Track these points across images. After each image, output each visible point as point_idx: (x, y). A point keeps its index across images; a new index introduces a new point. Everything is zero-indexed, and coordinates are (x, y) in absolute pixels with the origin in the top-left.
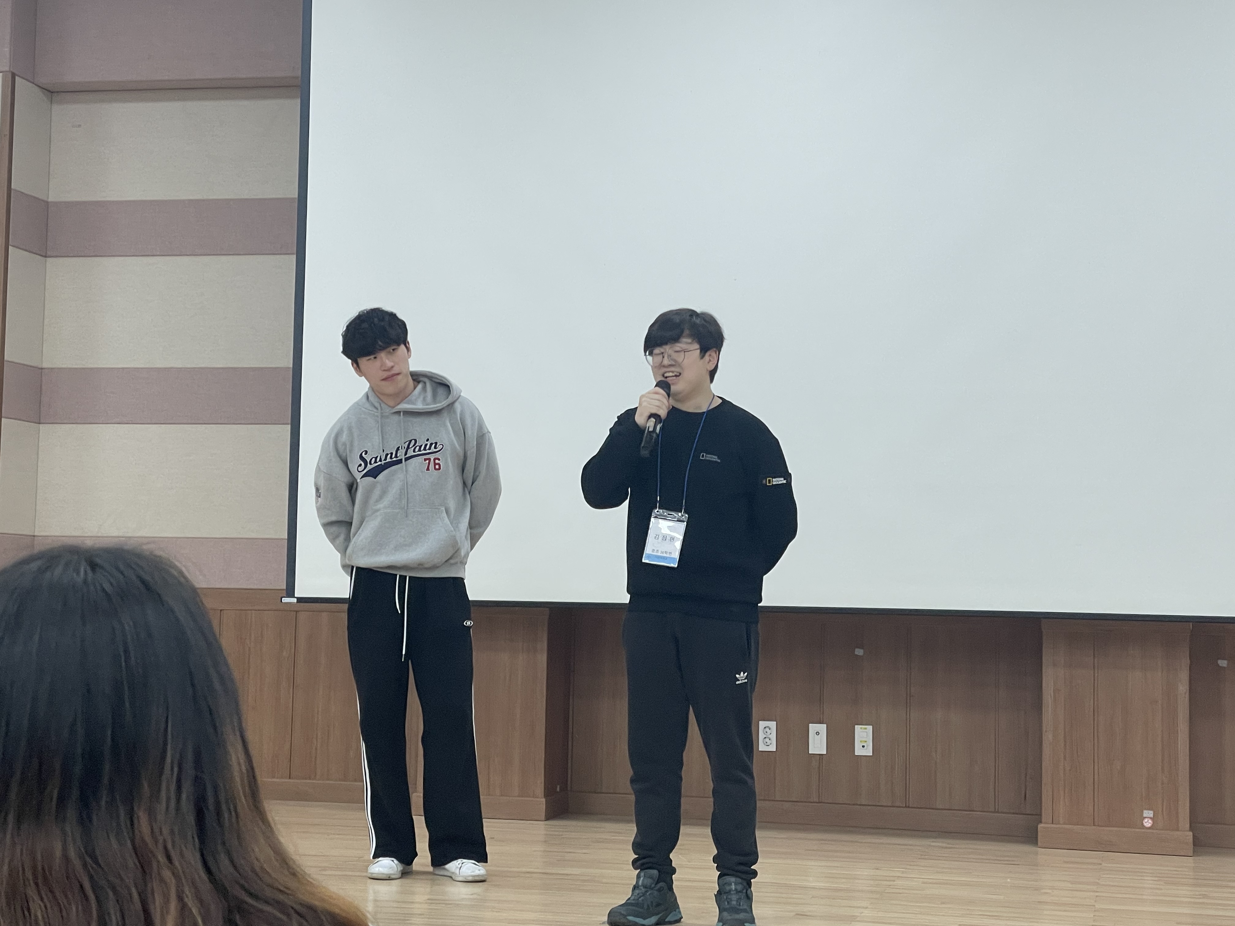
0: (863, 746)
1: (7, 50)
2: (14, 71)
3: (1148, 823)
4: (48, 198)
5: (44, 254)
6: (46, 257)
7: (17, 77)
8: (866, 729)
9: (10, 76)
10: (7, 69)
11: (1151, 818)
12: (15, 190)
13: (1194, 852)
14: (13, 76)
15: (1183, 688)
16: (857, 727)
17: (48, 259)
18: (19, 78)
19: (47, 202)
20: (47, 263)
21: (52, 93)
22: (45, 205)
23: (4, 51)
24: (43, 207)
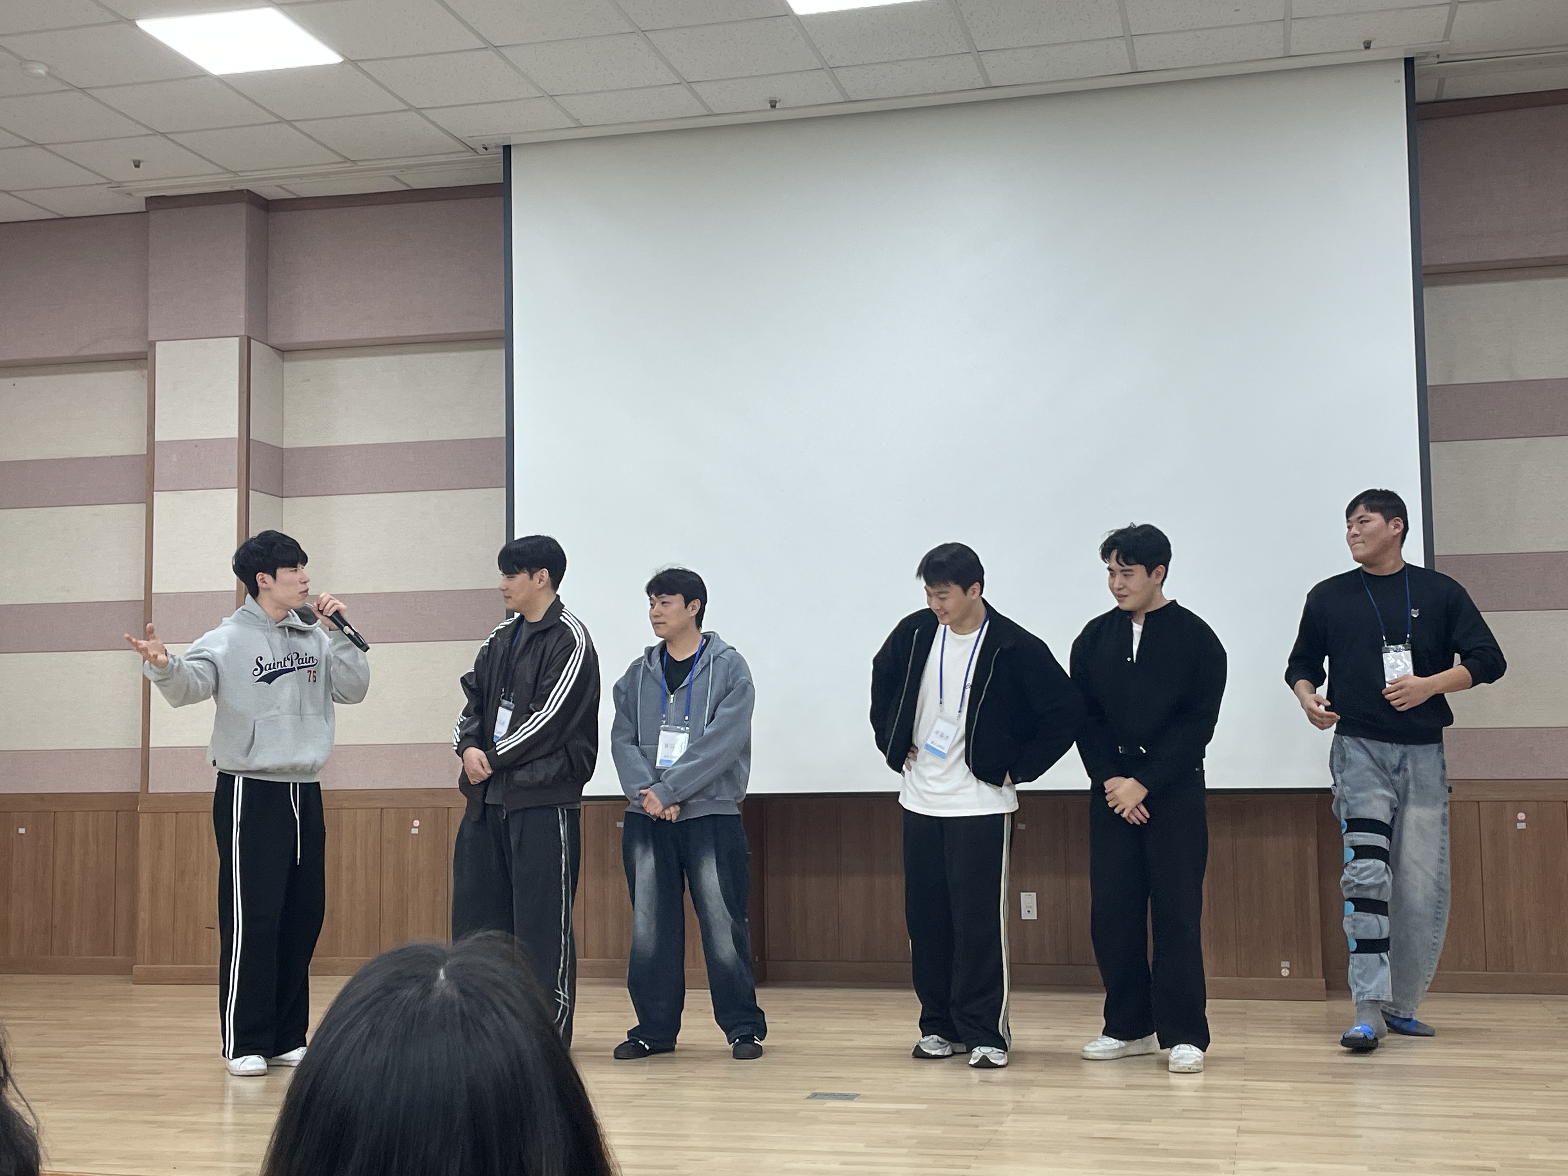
0: (1029, 911)
1: (242, 316)
2: (250, 335)
3: (1285, 972)
4: (283, 444)
5: (281, 495)
6: (282, 497)
7: (252, 340)
8: (1030, 895)
9: (246, 338)
10: (243, 333)
11: (1288, 968)
12: (253, 440)
13: (1327, 996)
14: (249, 339)
15: (1311, 851)
16: (1022, 894)
17: (284, 499)
18: (256, 342)
19: (282, 449)
20: (284, 503)
21: (284, 352)
22: (280, 452)
23: (239, 318)
24: (279, 454)
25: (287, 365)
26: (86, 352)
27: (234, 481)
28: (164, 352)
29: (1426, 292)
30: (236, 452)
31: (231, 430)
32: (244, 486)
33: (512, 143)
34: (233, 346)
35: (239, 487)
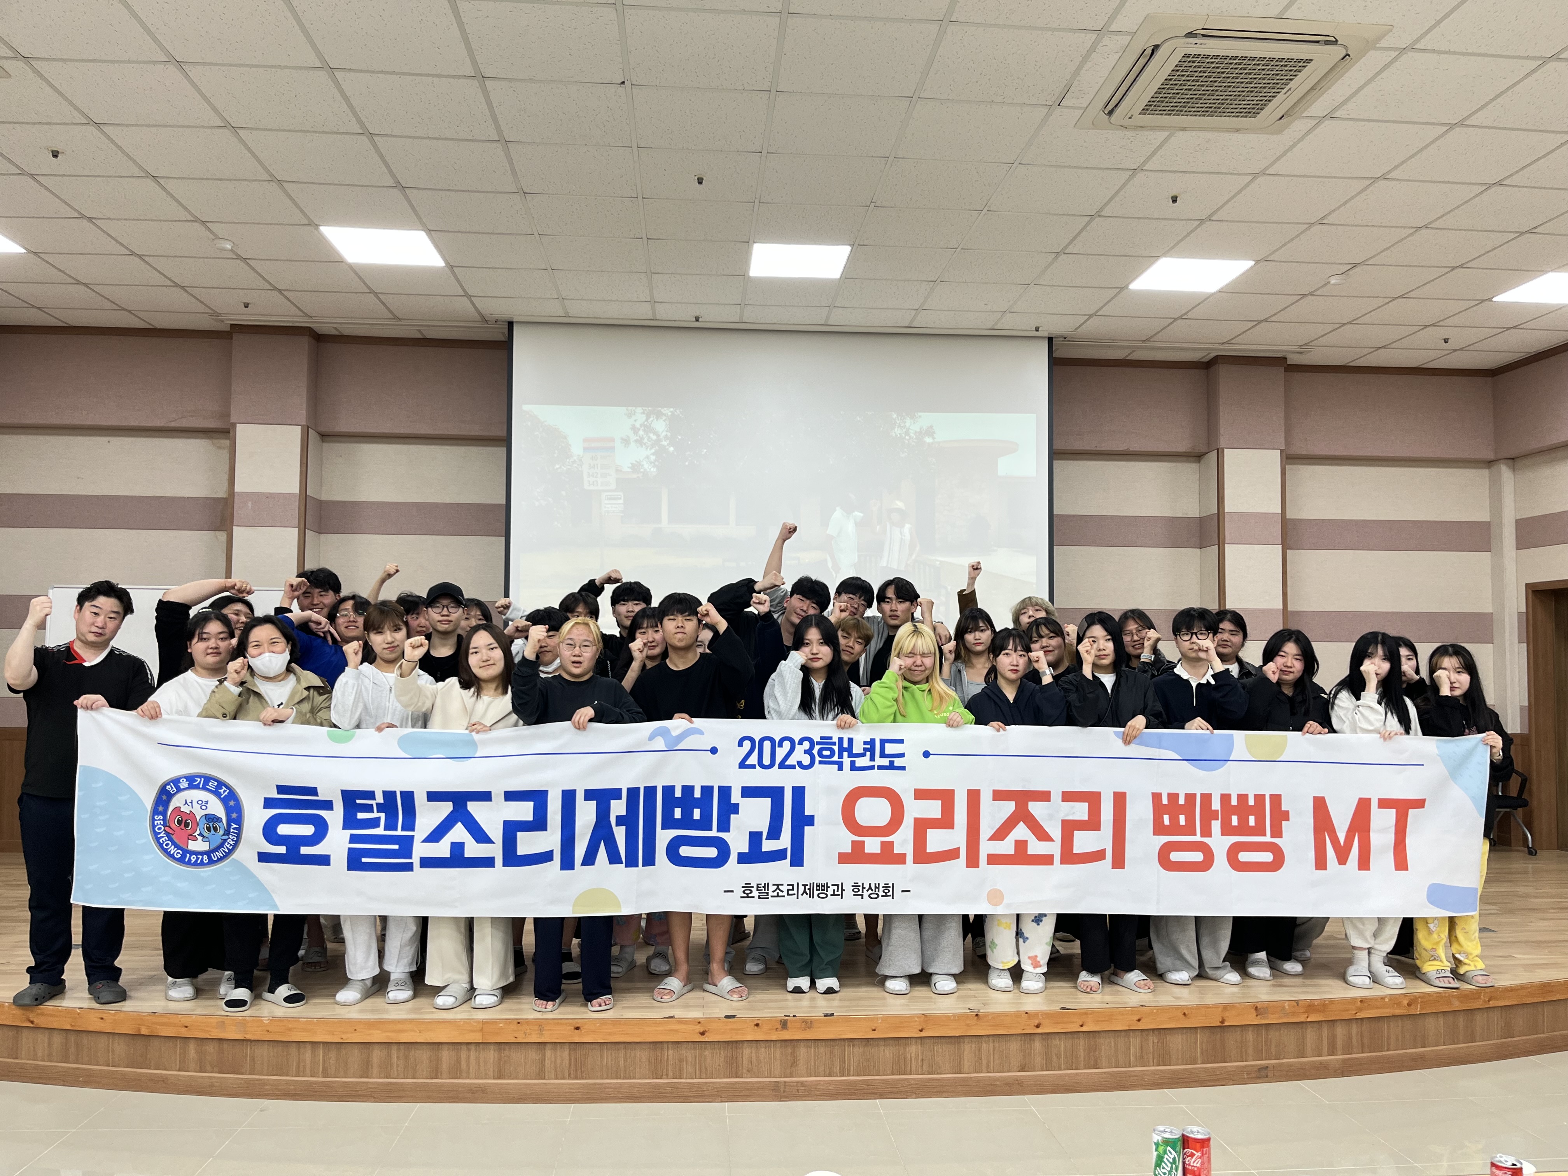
1: (306, 413)
2: (308, 425)
4: (321, 498)
5: (319, 532)
7: (310, 429)
9: (306, 427)
10: (305, 424)
12: (308, 496)
14: (308, 428)
17: (321, 534)
18: (312, 430)
20: (321, 537)
21: (324, 436)
22: (320, 502)
23: (302, 414)
24: (321, 505)
25: (326, 445)
26: (173, 424)
27: (296, 523)
28: (242, 431)
29: (1056, 463)
30: (297, 504)
31: (294, 488)
32: (302, 526)
33: (514, 320)
34: (297, 431)
35: (299, 527)
